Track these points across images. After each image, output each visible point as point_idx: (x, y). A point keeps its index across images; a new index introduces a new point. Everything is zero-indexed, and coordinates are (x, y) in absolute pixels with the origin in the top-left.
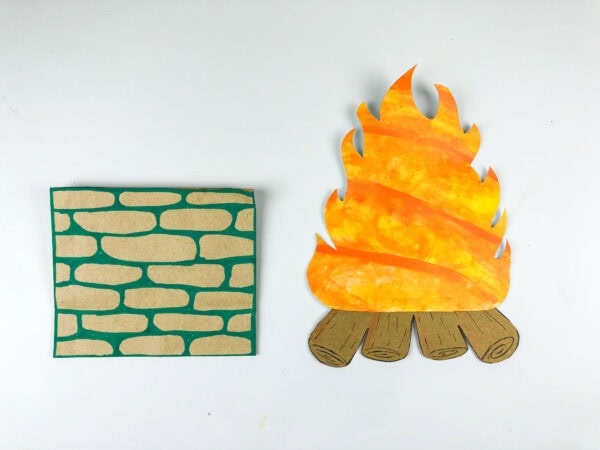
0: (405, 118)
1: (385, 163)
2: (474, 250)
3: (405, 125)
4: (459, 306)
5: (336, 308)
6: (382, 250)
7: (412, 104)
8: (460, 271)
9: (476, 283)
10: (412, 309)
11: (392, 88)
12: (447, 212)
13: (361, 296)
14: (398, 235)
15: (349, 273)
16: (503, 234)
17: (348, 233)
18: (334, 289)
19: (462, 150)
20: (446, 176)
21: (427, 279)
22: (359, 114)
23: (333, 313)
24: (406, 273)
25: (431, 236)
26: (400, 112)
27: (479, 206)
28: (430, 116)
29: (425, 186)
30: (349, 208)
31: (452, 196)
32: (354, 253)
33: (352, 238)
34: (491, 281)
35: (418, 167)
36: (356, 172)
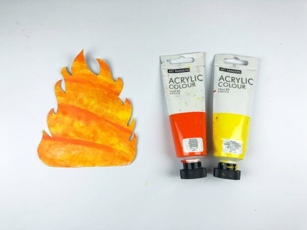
0: (84, 74)
1: (76, 96)
2: (119, 137)
3: (85, 78)
6: (76, 138)
7: (86, 68)
8: (112, 147)
9: (120, 153)
11: (75, 60)
12: (107, 119)
13: (64, 160)
14: (83, 130)
15: (59, 149)
17: (59, 130)
18: (51, 156)
19: (114, 90)
20: (106, 102)
21: (96, 151)
22: (62, 72)
24: (86, 148)
25: (99, 131)
26: (81, 72)
27: (122, 116)
28: (96, 74)
29: (96, 107)
30: (59, 118)
31: (109, 112)
32: (61, 139)
33: (60, 132)
34: (127, 152)
35: (93, 98)
36: (62, 100)
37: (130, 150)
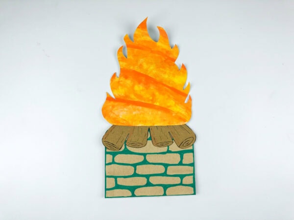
0: (145, 41)
1: (137, 61)
2: (175, 100)
3: (145, 44)
4: (169, 123)
5: (115, 124)
6: (137, 100)
7: (147, 35)
8: (169, 108)
9: (176, 114)
10: (149, 125)
11: (138, 27)
12: (164, 83)
13: (126, 119)
14: (143, 93)
15: (122, 110)
16: (188, 93)
17: (121, 92)
18: (114, 116)
19: (171, 56)
20: (164, 67)
21: (155, 112)
22: (125, 39)
23: (113, 127)
24: (146, 109)
25: (157, 93)
26: (143, 38)
27: (177, 80)
28: (156, 41)
29: (154, 72)
30: (121, 81)
31: (166, 76)
32: (123, 101)
33: (123, 94)
34: (183, 113)
35: (152, 63)
36: (124, 65)
37: (186, 111)
